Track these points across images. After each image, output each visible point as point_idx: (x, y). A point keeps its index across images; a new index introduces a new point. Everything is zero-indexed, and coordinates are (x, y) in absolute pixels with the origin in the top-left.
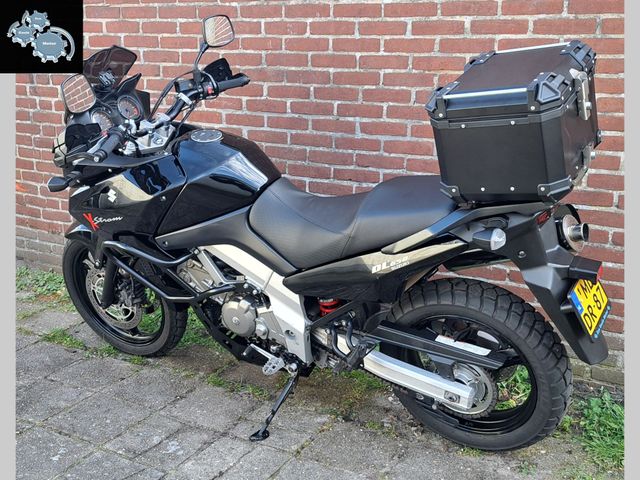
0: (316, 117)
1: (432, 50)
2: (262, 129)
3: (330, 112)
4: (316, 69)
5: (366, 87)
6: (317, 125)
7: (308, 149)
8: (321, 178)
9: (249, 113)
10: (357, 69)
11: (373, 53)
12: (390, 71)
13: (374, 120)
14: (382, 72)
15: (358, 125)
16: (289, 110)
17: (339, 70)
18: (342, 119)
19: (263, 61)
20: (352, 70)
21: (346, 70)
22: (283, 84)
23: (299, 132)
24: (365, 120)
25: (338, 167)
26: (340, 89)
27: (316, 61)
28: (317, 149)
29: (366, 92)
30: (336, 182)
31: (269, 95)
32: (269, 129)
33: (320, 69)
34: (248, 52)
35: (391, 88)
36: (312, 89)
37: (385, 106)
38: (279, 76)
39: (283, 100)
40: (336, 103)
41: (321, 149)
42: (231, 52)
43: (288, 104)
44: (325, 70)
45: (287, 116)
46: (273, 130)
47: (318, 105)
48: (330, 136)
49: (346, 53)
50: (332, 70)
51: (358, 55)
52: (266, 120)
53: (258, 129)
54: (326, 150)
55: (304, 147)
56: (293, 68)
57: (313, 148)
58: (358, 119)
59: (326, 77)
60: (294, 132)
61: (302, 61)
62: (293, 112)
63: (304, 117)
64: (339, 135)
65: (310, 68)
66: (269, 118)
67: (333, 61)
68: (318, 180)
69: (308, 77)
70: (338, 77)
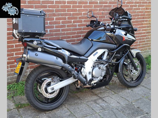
0: (68, 24)
1: (92, 7)
2: (53, 29)
3: (71, 23)
4: (68, 13)
5: (79, 16)
6: (68, 26)
7: (65, 32)
8: (69, 38)
9: (50, 25)
10: (77, 12)
12: (84, 12)
13: (81, 23)
14: (83, 13)
15: (77, 25)
16: (61, 23)
17: (73, 13)
18: (74, 24)
19: (54, 11)
20: (76, 12)
22: (60, 17)
23: (63, 28)
24: (79, 24)
25: (72, 35)
26: (74, 17)
27: (68, 11)
28: (68, 32)
29: (79, 17)
30: (72, 39)
31: (55, 20)
32: (55, 29)
33: (69, 13)
35: (84, 16)
36: (67, 17)
37: (83, 20)
38: (59, 15)
39: (60, 21)
40: (72, 20)
41: (69, 32)
43: (61, 22)
44: (70, 13)
45: (60, 25)
46: (56, 29)
47: (68, 21)
48: (71, 28)
50: (72, 13)
51: (78, 9)
53: (52, 29)
54: (70, 32)
55: (64, 32)
56: (62, 13)
57: (67, 32)
58: (77, 24)
59: (70, 14)
60: (62, 28)
61: (65, 11)
62: (62, 24)
63: (65, 24)
64: (73, 28)
65: (67, 12)
66: (55, 26)
67: (72, 11)
68: (68, 39)
69: (66, 15)
70: (73, 14)
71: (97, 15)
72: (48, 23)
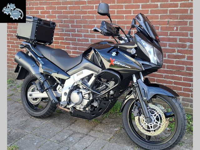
1: (148, 13)
2: (95, 39)
5: (127, 25)
9: (90, 34)
10: (124, 20)
11: (129, 15)
17: (119, 20)
19: (95, 18)
20: (123, 20)
21: (121, 20)
32: (97, 39)
34: (90, 15)
42: (85, 15)
46: (98, 39)
49: (121, 15)
50: (116, 20)
51: (125, 15)
52: (96, 36)
53: (93, 39)
66: (97, 35)
71: (158, 25)
72: (89, 31)
